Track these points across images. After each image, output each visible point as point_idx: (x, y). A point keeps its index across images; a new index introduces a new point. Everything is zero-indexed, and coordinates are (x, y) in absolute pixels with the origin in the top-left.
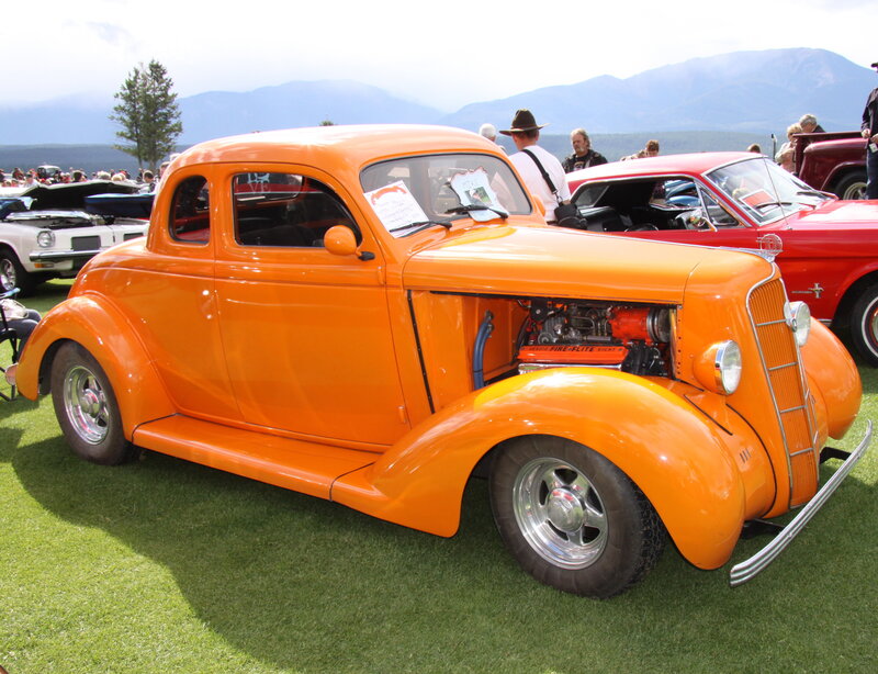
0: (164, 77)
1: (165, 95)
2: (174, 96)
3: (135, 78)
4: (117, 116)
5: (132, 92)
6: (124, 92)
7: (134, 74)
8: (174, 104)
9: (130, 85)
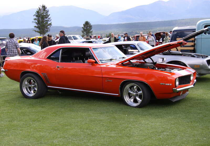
0: (46, 9)
1: (47, 15)
2: (49, 15)
3: (39, 10)
4: (34, 21)
5: (38, 14)
6: (36, 14)
7: (38, 9)
8: (49, 17)
9: (38, 12)
